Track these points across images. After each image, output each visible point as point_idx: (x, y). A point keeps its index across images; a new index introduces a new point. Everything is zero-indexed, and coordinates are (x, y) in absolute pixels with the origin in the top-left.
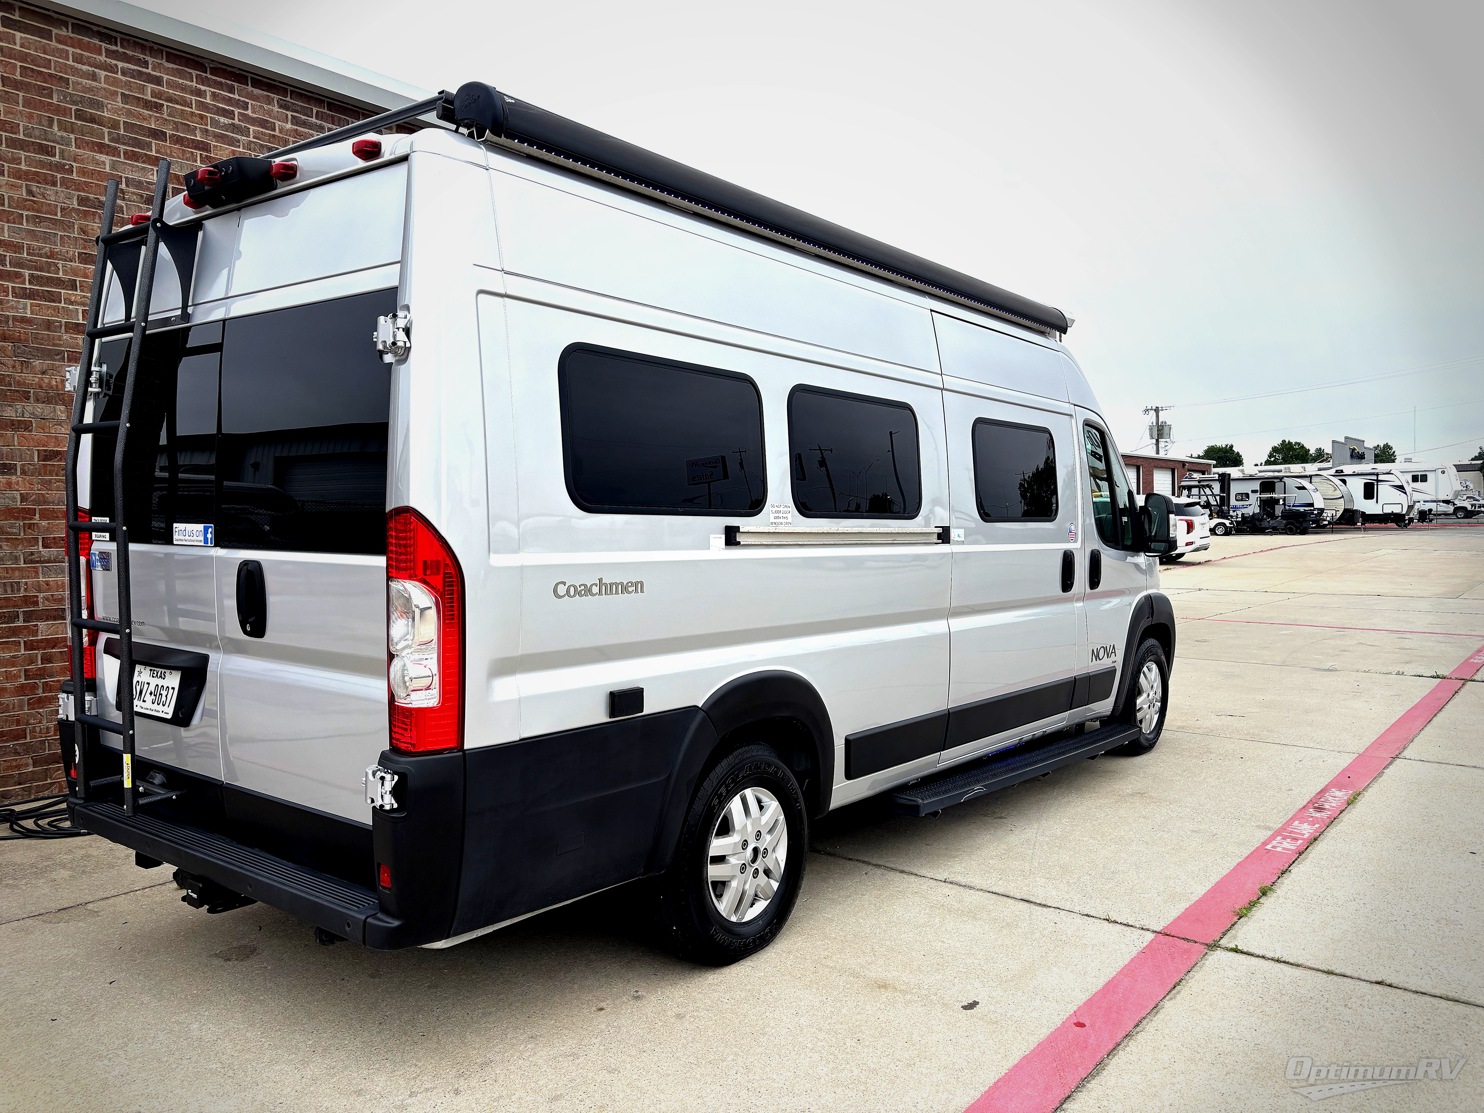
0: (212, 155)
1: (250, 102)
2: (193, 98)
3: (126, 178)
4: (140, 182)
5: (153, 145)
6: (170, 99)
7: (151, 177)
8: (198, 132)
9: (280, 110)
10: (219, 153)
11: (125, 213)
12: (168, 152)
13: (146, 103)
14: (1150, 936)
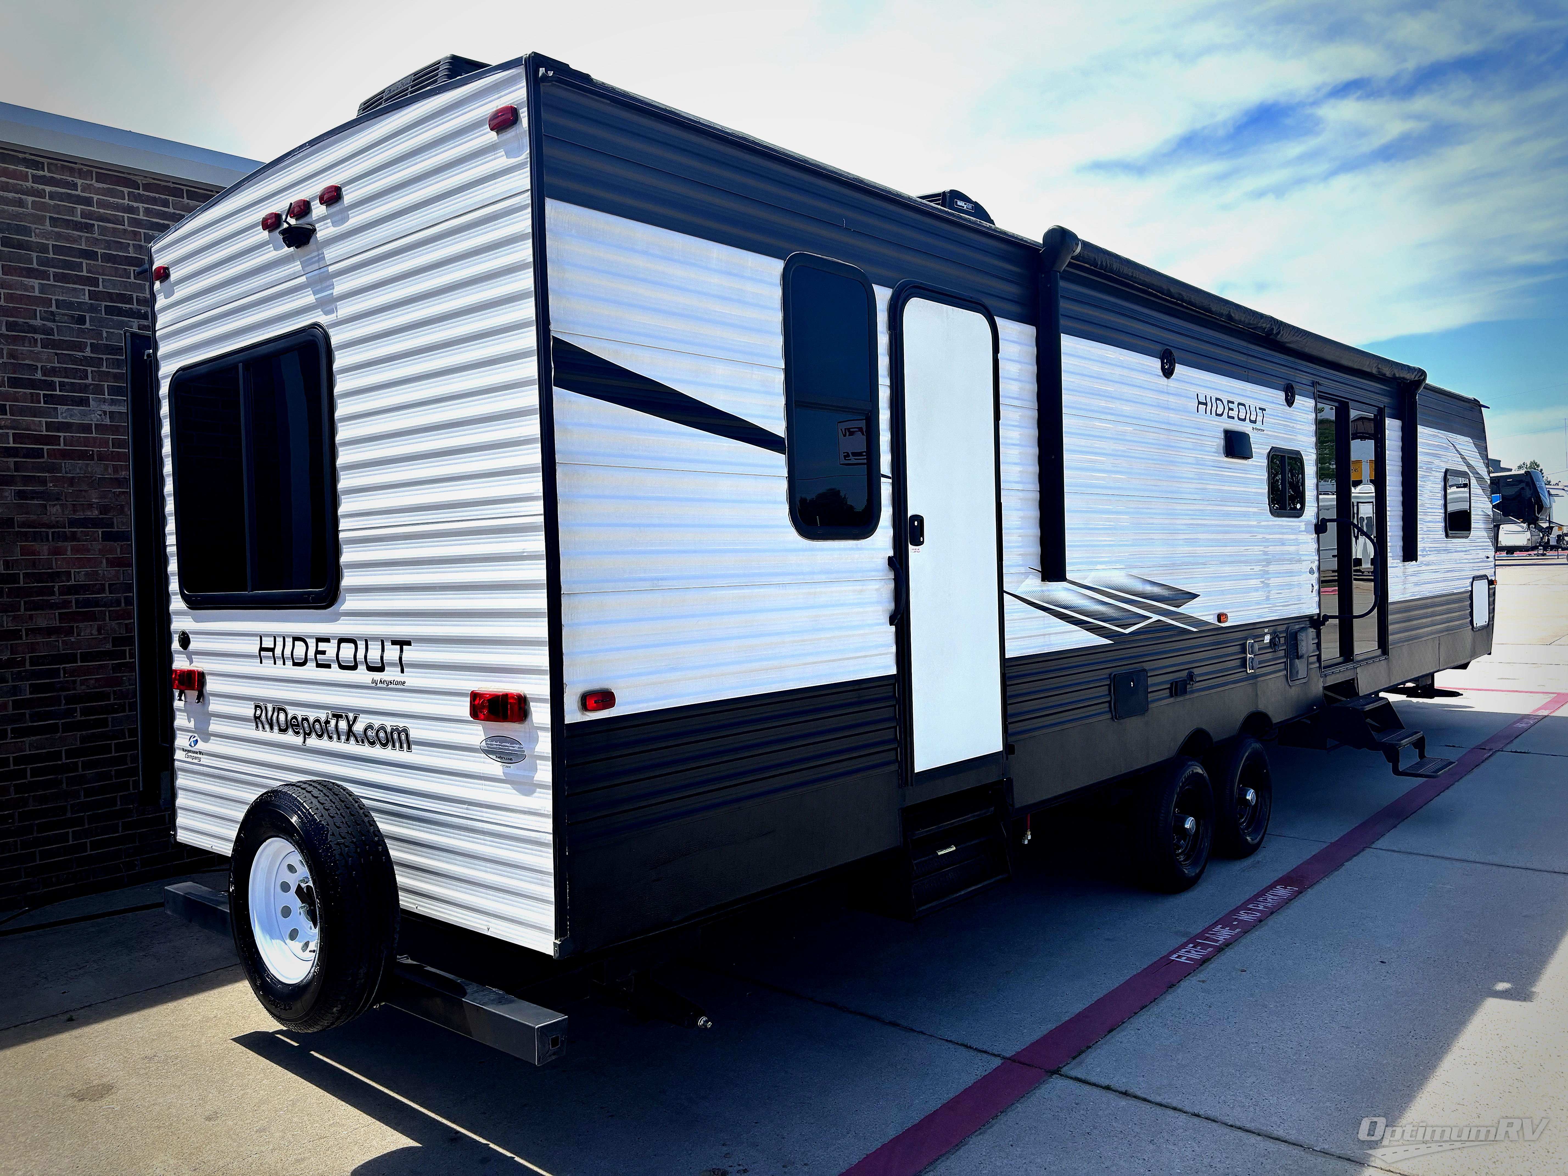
2: (126, 215)
3: (56, 300)
4: (71, 303)
5: (84, 265)
6: (102, 219)
7: (82, 297)
11: (56, 335)
13: (75, 224)
14: (998, 1062)
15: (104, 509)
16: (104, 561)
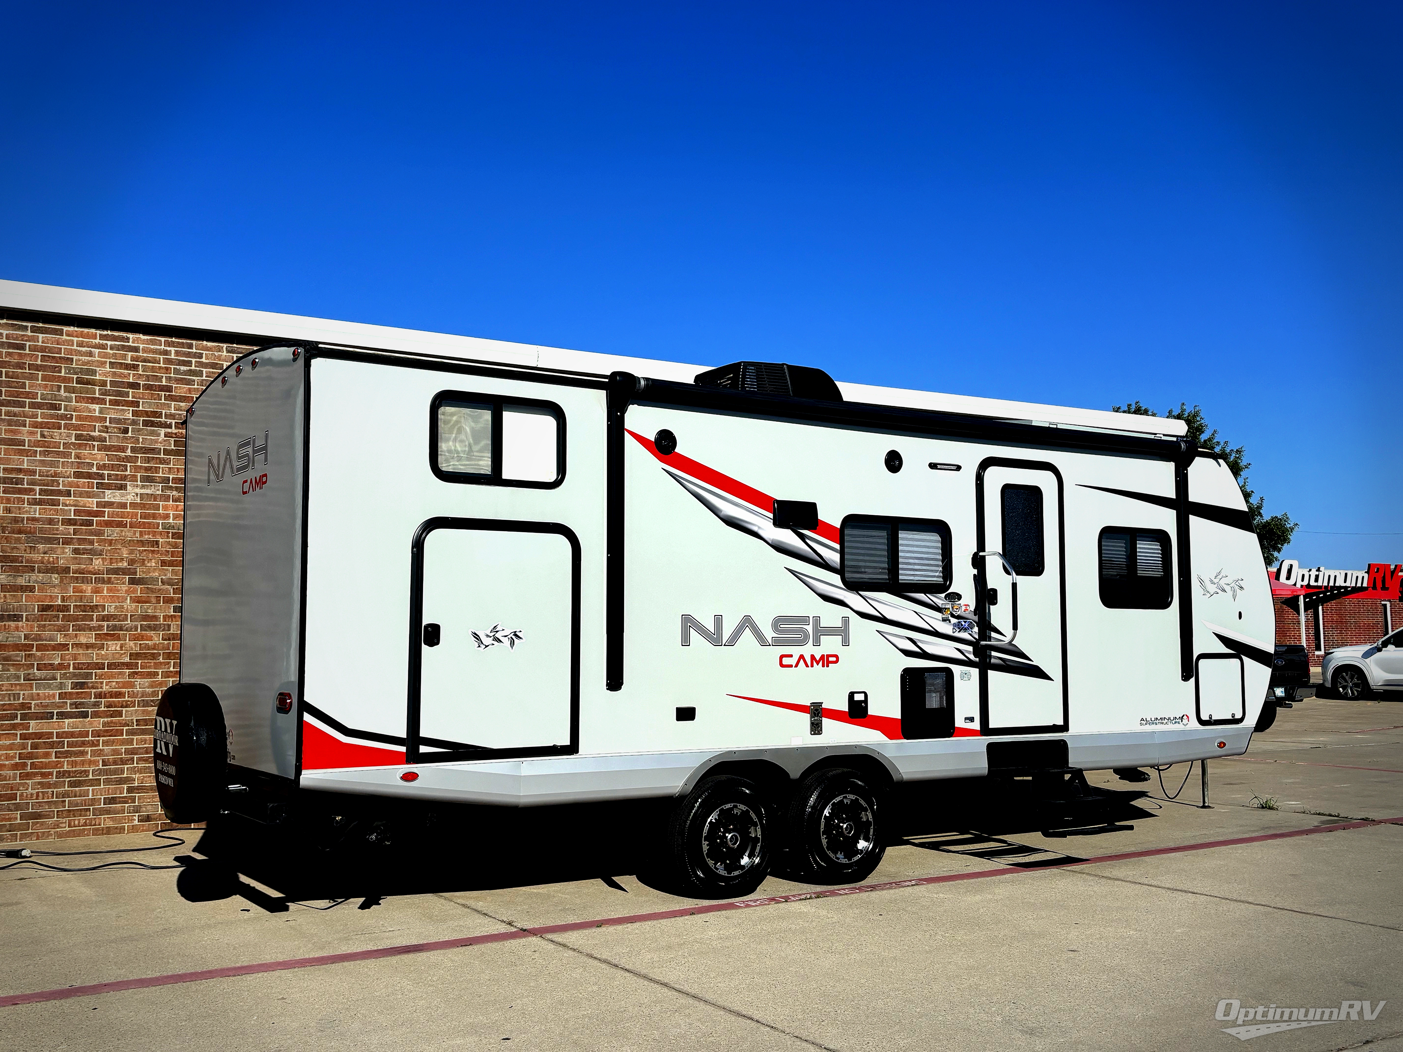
0: (174, 394)
1: (204, 352)
2: (161, 357)
3: (110, 418)
4: (120, 419)
5: (130, 393)
6: (145, 360)
7: (128, 415)
8: (164, 380)
9: (228, 354)
10: (179, 391)
11: (108, 442)
12: (141, 396)
13: (127, 366)
15: (131, 562)
16: (129, 598)
